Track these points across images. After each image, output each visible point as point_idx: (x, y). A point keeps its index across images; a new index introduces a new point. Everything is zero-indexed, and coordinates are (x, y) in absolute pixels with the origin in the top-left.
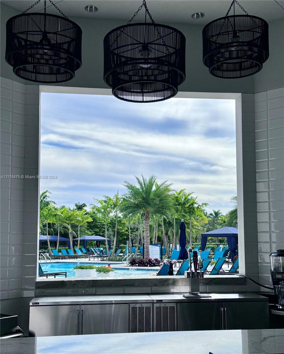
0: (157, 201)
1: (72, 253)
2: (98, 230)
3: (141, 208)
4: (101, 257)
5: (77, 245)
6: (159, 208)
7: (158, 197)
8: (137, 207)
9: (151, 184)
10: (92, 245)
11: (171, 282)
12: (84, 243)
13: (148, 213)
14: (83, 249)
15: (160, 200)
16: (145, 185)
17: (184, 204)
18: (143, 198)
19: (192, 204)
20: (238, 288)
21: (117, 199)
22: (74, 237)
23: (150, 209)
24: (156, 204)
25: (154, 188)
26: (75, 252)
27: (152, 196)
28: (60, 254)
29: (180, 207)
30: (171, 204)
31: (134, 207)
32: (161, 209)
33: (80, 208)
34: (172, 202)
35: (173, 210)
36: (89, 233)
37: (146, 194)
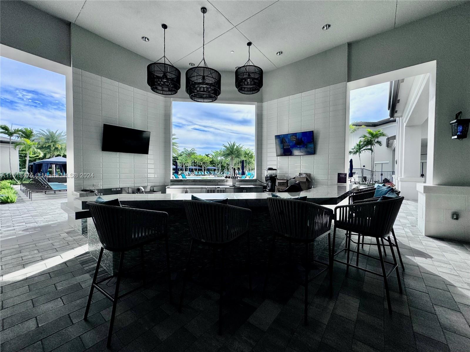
0: (236, 152)
1: (203, 174)
2: (214, 165)
3: (230, 155)
4: (214, 175)
5: (205, 170)
6: (237, 155)
7: (237, 151)
8: (228, 155)
9: (234, 145)
10: (212, 171)
11: (226, 181)
12: (208, 170)
13: (233, 157)
14: (208, 172)
15: (237, 152)
16: (231, 145)
17: (249, 154)
18: (230, 151)
19: (252, 154)
20: (253, 183)
21: (221, 151)
22: (204, 167)
23: (234, 156)
24: (236, 154)
25: (235, 147)
26: (204, 173)
27: (234, 150)
28: (199, 174)
29: (247, 155)
30: (243, 154)
31: (227, 155)
32: (238, 156)
33: (207, 155)
34: (243, 153)
35: (243, 156)
36: (211, 166)
37: (232, 149)
